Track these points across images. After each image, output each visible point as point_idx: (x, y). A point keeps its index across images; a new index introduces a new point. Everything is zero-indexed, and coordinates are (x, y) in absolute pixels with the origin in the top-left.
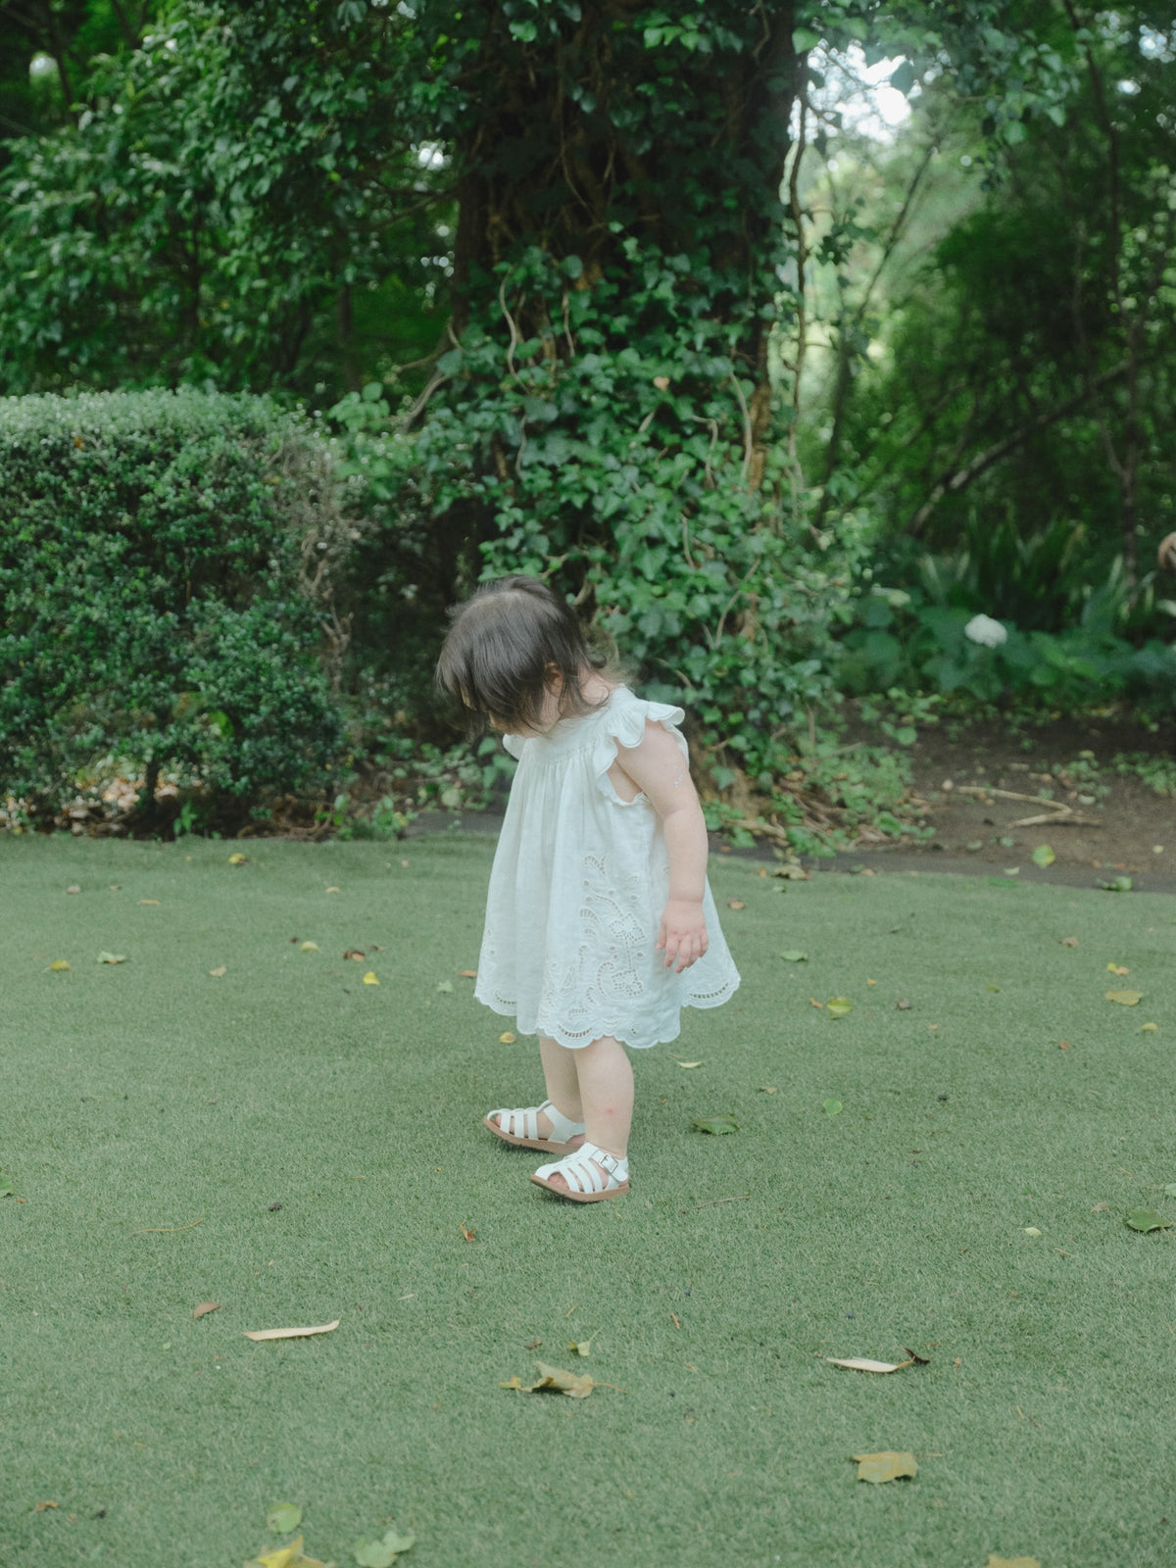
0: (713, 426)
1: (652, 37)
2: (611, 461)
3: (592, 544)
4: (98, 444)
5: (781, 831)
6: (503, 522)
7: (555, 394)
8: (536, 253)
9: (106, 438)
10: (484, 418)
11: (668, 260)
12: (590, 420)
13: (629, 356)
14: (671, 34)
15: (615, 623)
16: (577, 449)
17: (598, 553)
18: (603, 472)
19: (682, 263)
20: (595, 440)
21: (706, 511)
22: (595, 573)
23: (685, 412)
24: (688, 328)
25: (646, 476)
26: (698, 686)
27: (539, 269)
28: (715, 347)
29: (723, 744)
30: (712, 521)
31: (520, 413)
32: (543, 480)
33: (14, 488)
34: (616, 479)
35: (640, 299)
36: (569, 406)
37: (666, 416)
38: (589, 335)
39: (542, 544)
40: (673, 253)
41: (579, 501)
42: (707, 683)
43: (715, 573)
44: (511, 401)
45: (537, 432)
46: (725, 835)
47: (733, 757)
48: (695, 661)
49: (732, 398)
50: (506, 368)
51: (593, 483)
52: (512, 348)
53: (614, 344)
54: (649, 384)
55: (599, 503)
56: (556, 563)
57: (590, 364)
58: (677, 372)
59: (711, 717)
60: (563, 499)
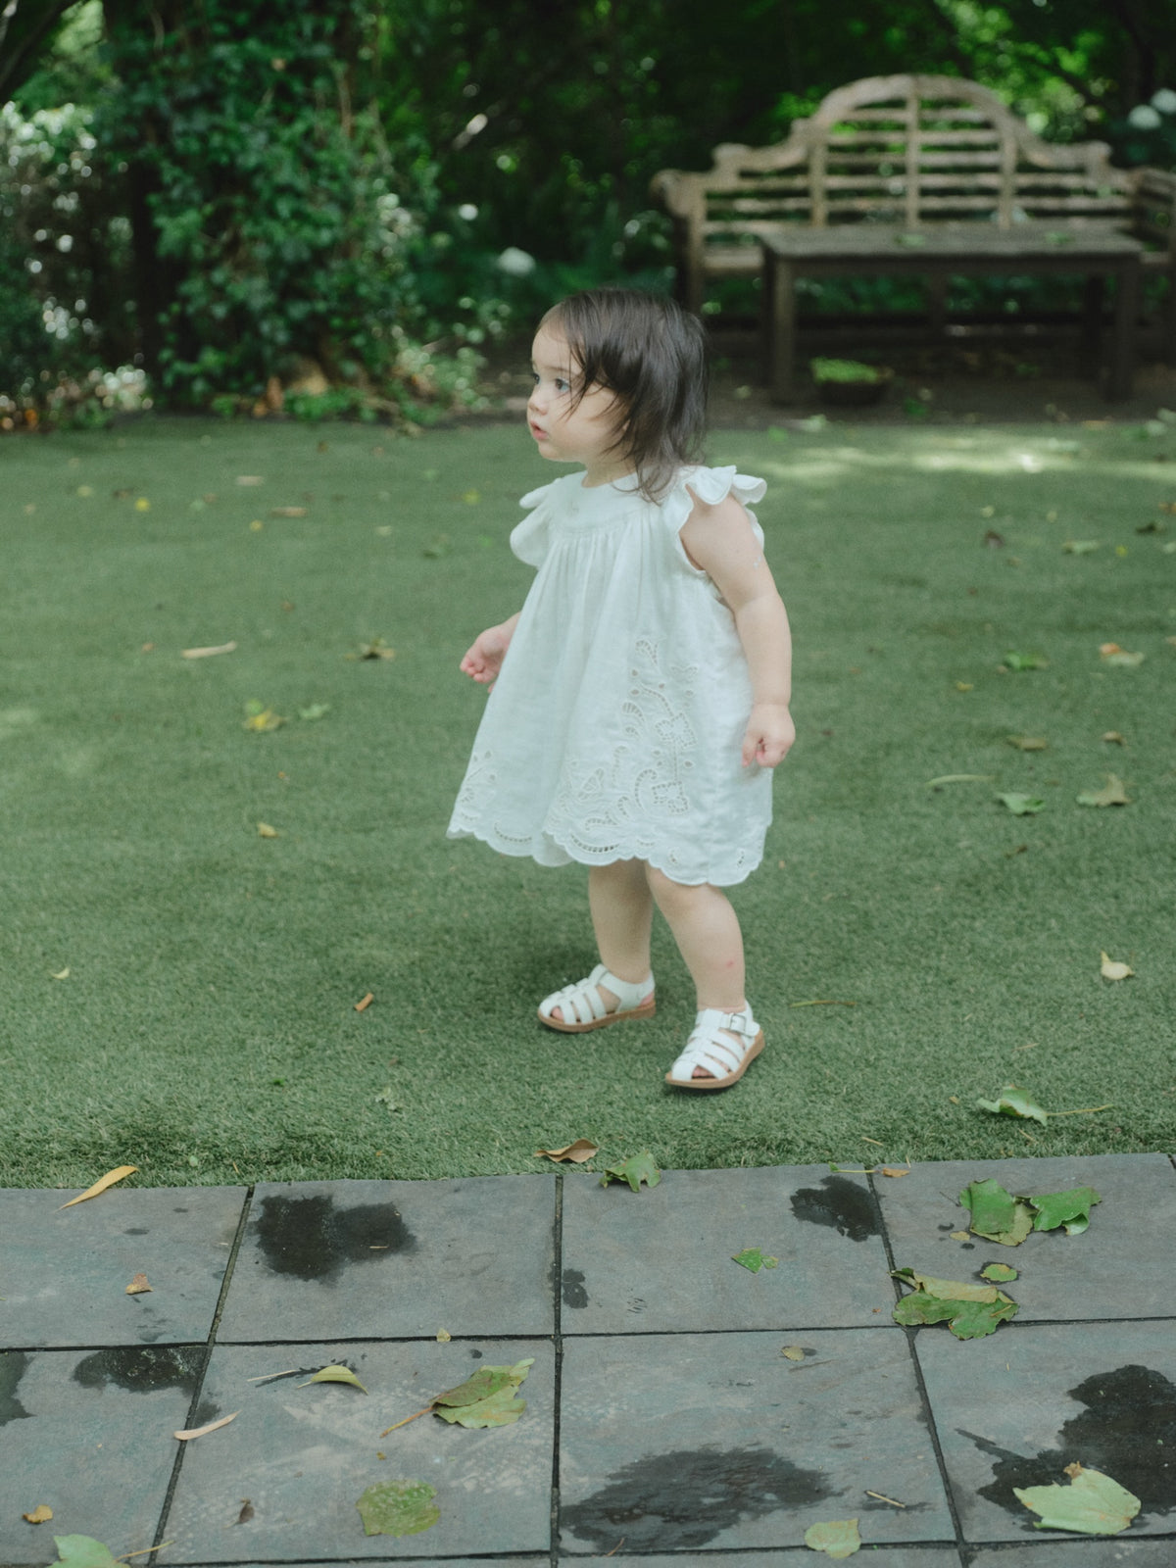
0: (319, 96)
2: (244, 128)
3: (232, 194)
5: (393, 407)
6: (167, 178)
7: (195, 75)
10: (143, 97)
12: (224, 96)
13: (252, 45)
15: (261, 252)
16: (217, 119)
17: (239, 200)
18: (240, 137)
20: (230, 111)
21: (321, 163)
22: (238, 217)
23: (298, 88)
24: (294, 20)
25: (273, 139)
26: (325, 298)
28: (318, 34)
29: (345, 344)
30: (326, 170)
31: (169, 92)
32: (194, 146)
34: (251, 141)
36: (209, 85)
37: (283, 92)
38: (220, 29)
39: (196, 196)
41: (224, 159)
42: (334, 295)
43: (333, 213)
44: (161, 83)
45: (185, 107)
46: (351, 414)
47: (355, 354)
48: (320, 281)
49: (329, 74)
50: (154, 55)
51: (233, 145)
52: (160, 40)
53: (238, 35)
54: (269, 66)
55: (240, 160)
56: (209, 209)
57: (222, 50)
58: (290, 55)
59: (336, 322)
60: (211, 157)
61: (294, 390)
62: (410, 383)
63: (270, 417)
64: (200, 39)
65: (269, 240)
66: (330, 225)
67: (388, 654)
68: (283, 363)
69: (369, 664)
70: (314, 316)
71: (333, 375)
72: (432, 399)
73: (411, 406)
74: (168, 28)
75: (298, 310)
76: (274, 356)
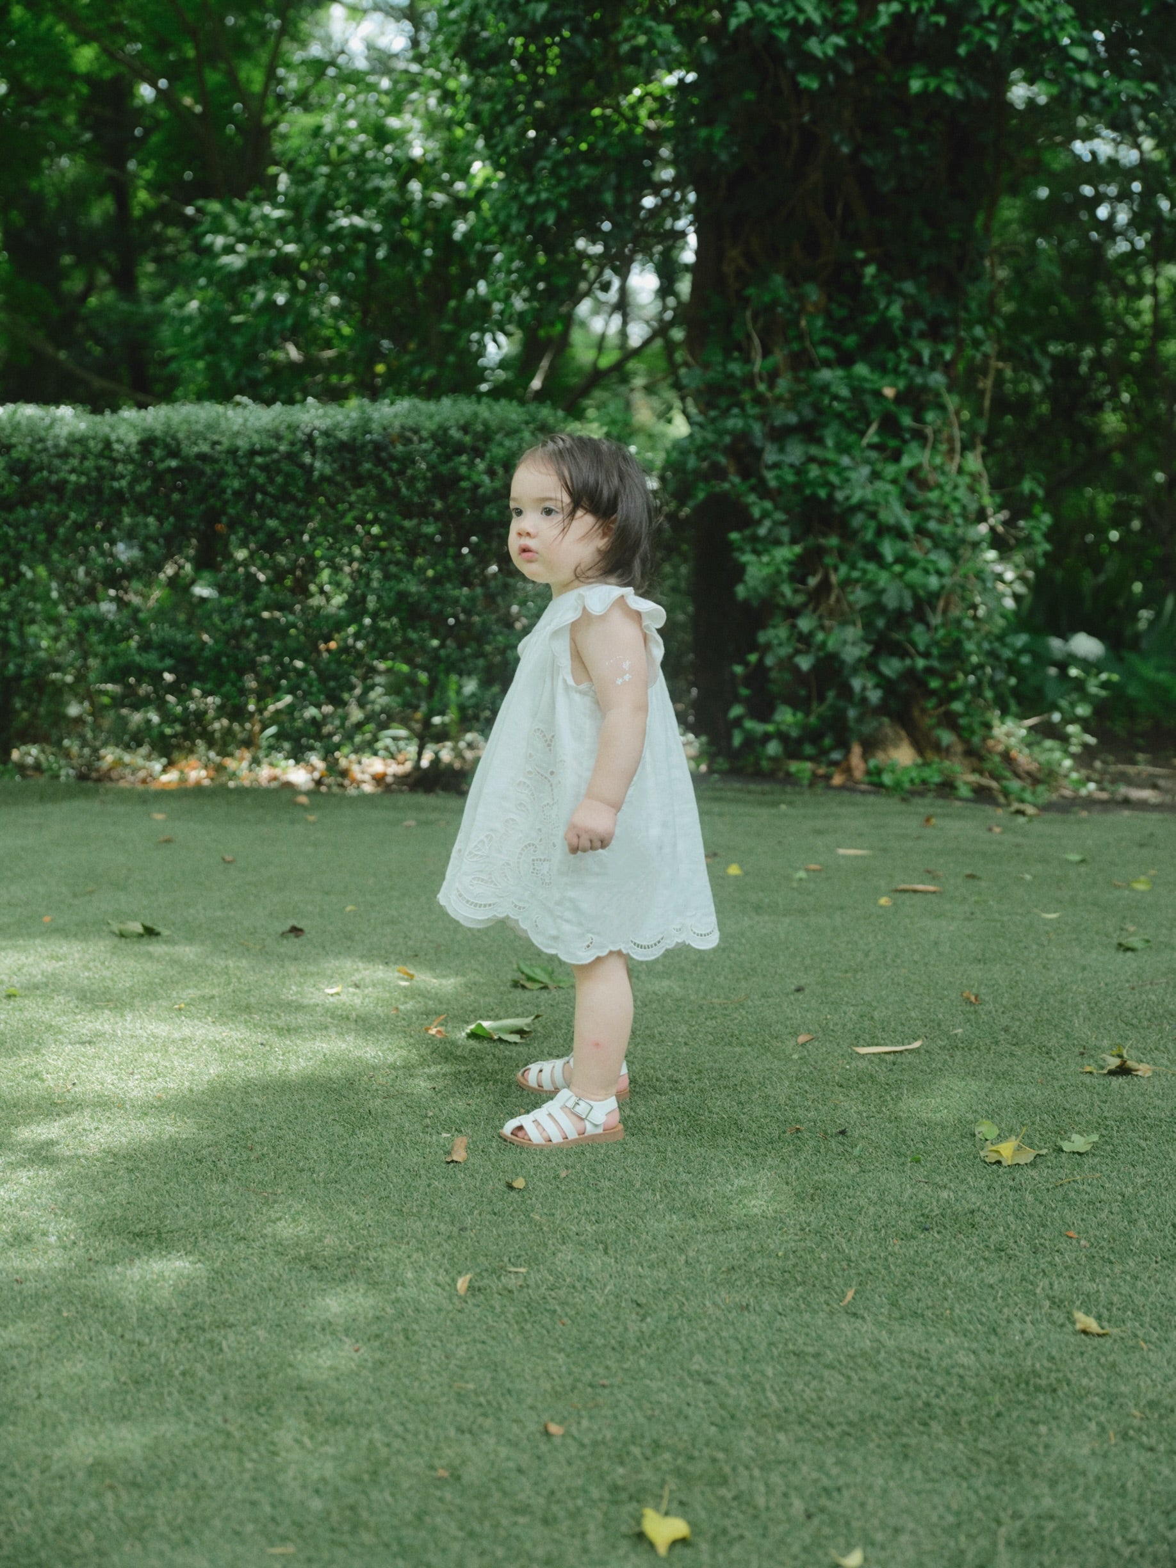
0: (929, 431)
1: (916, 85)
2: (845, 461)
3: (825, 535)
4: (415, 438)
5: (994, 784)
6: (756, 512)
7: (793, 401)
8: (778, 279)
9: (424, 434)
10: (734, 422)
11: (897, 285)
12: (825, 426)
13: (861, 369)
14: (933, 84)
15: (859, 597)
16: (814, 450)
17: (833, 541)
18: (841, 471)
19: (909, 287)
20: (830, 442)
21: (930, 504)
22: (829, 560)
23: (907, 421)
24: (908, 346)
25: (875, 476)
26: (926, 655)
27: (782, 293)
28: (935, 362)
29: (942, 709)
30: (936, 513)
31: (763, 418)
32: (790, 479)
33: (339, 478)
34: (853, 475)
35: (873, 319)
36: (808, 413)
37: (889, 425)
38: (824, 352)
39: (785, 533)
40: (901, 278)
41: (822, 493)
42: (935, 651)
43: (941, 559)
44: (753, 410)
45: (779, 435)
46: (947, 788)
47: (950, 721)
48: (920, 635)
49: (942, 407)
50: (749, 381)
51: (833, 478)
52: (758, 365)
53: (845, 360)
54: (878, 394)
55: (840, 496)
56: (798, 549)
57: (826, 375)
58: (902, 384)
59: (934, 684)
60: (808, 492)
61: (879, 759)
62: (1007, 757)
63: (850, 787)
64: (802, 362)
65: (869, 586)
66: (940, 574)
68: (868, 728)
70: (910, 675)
71: (923, 744)
72: (1035, 780)
73: (1015, 785)
74: (766, 353)
75: (891, 667)
76: (860, 719)
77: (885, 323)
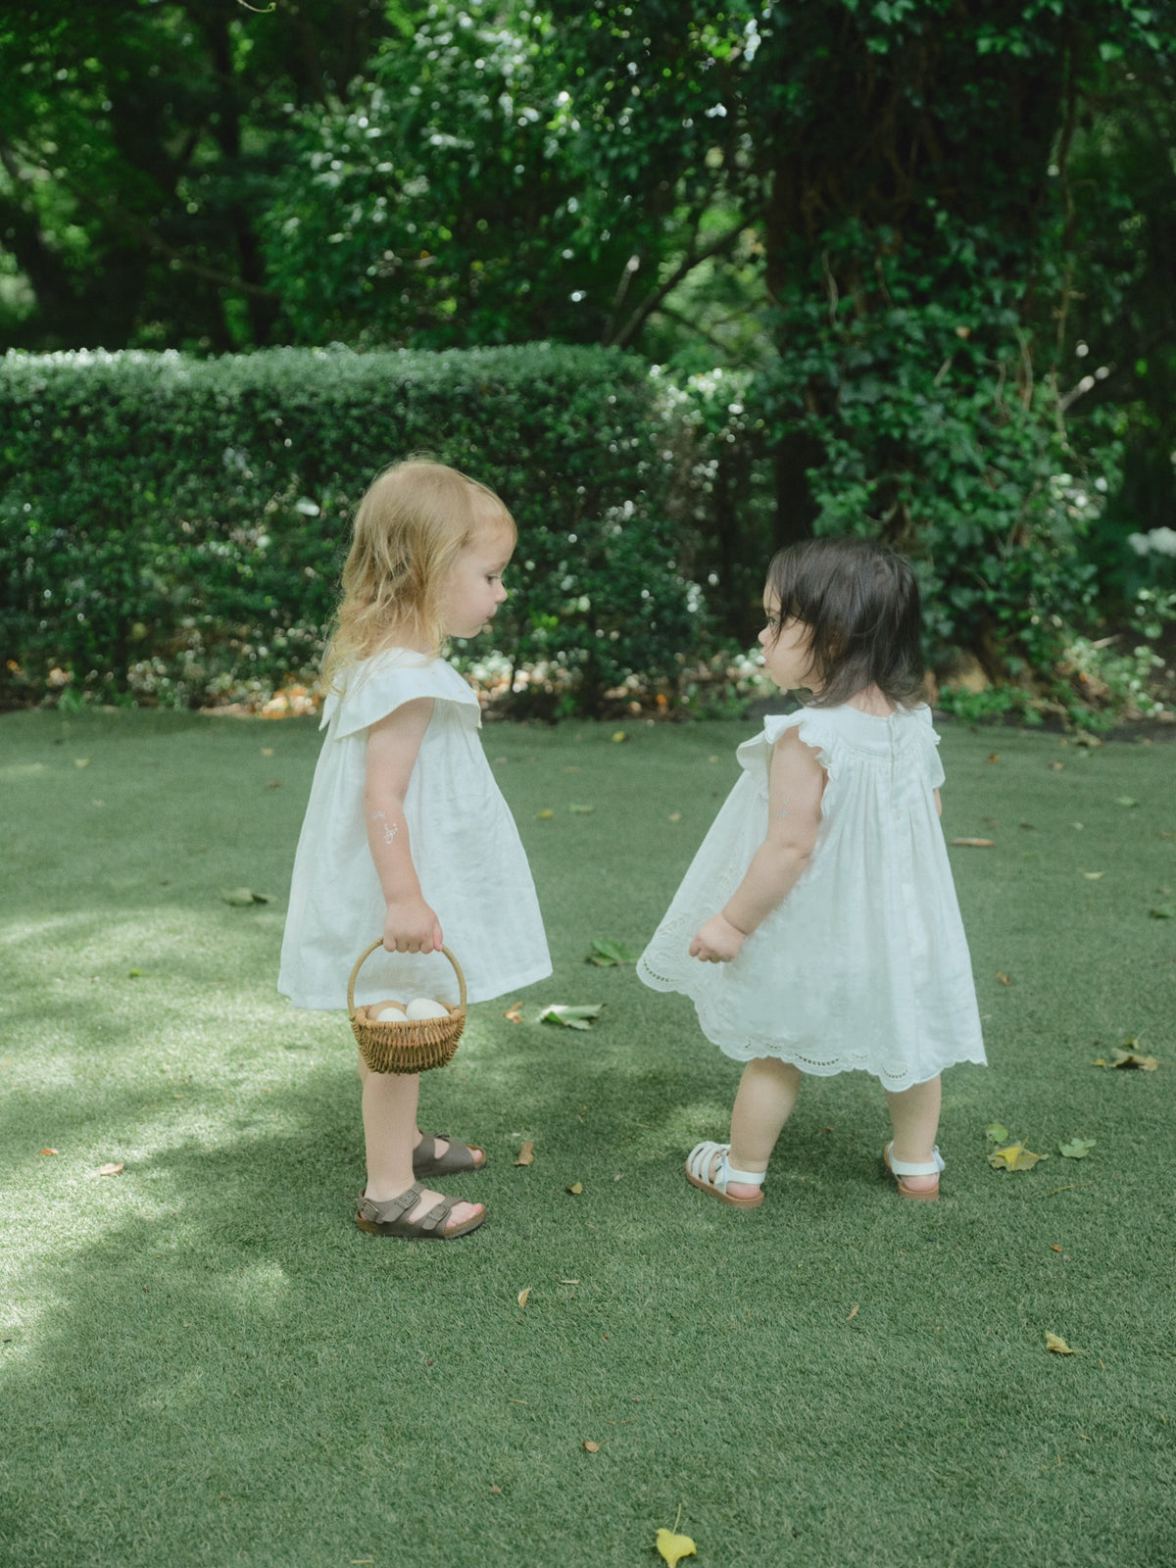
0: (1001, 367)
1: (983, 45)
2: (919, 399)
3: (899, 470)
4: (502, 389)
5: (1062, 710)
6: (832, 452)
7: (868, 341)
8: (854, 222)
9: (512, 386)
10: (810, 364)
11: (969, 229)
12: (900, 364)
13: (934, 310)
14: (1000, 43)
15: (930, 534)
16: (889, 390)
17: (906, 477)
18: (914, 409)
19: (981, 231)
20: (904, 381)
21: (1001, 440)
22: (904, 495)
23: (979, 357)
24: (981, 285)
25: (949, 412)
26: (996, 587)
27: (859, 238)
28: (1007, 301)
29: (1011, 638)
30: (1007, 449)
31: (838, 359)
32: (865, 418)
33: (431, 428)
34: (925, 415)
35: (945, 261)
36: (883, 353)
37: (963, 362)
38: (900, 292)
39: (860, 471)
40: (974, 222)
41: (896, 433)
42: (1005, 584)
43: (1011, 493)
44: (829, 350)
45: (854, 376)
46: (1015, 715)
47: (1021, 649)
48: (991, 567)
49: (1014, 343)
50: (826, 320)
51: (907, 419)
52: (834, 304)
53: (919, 300)
54: (951, 334)
55: (913, 435)
56: (872, 485)
57: (900, 316)
58: (975, 323)
59: (1005, 614)
60: (882, 431)
61: (951, 685)
62: (1076, 679)
64: (876, 303)
65: (940, 522)
66: (1008, 507)
67: (1149, 1063)
68: (941, 656)
69: (1128, 1074)
70: (980, 606)
71: (994, 671)
72: (1103, 702)
73: (1081, 710)
74: (843, 292)
75: (963, 598)
76: (933, 648)
77: (957, 266)
